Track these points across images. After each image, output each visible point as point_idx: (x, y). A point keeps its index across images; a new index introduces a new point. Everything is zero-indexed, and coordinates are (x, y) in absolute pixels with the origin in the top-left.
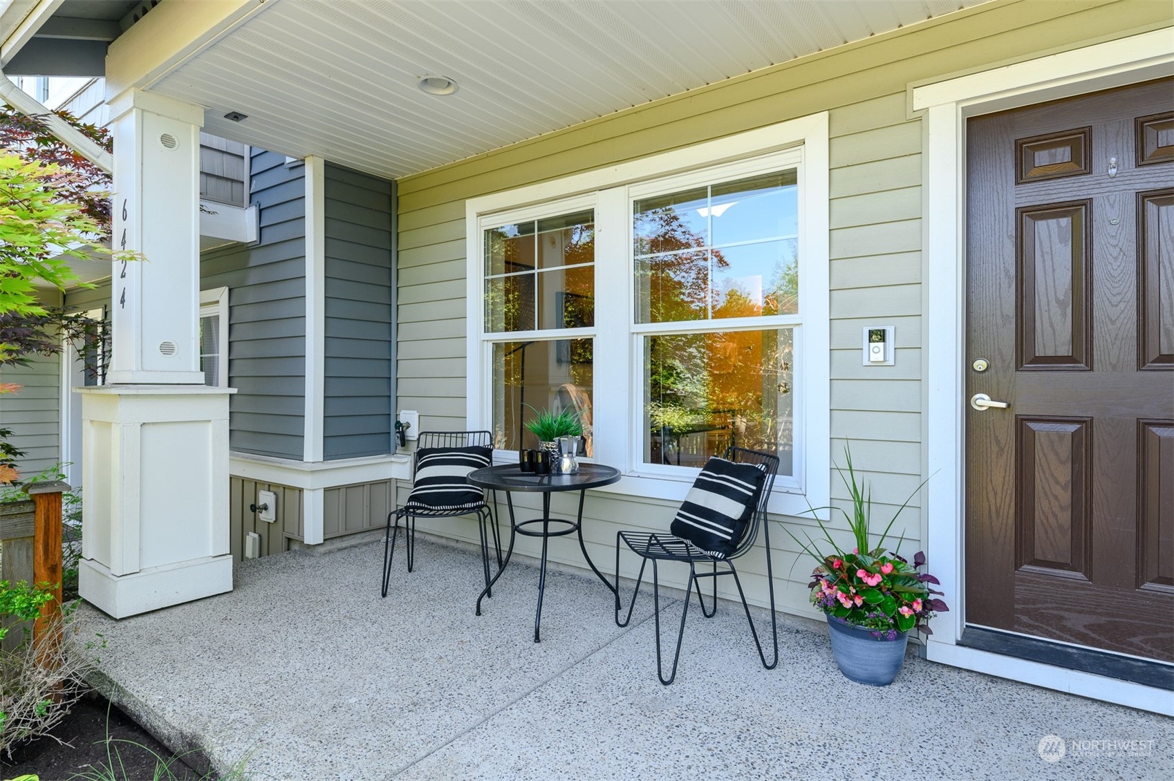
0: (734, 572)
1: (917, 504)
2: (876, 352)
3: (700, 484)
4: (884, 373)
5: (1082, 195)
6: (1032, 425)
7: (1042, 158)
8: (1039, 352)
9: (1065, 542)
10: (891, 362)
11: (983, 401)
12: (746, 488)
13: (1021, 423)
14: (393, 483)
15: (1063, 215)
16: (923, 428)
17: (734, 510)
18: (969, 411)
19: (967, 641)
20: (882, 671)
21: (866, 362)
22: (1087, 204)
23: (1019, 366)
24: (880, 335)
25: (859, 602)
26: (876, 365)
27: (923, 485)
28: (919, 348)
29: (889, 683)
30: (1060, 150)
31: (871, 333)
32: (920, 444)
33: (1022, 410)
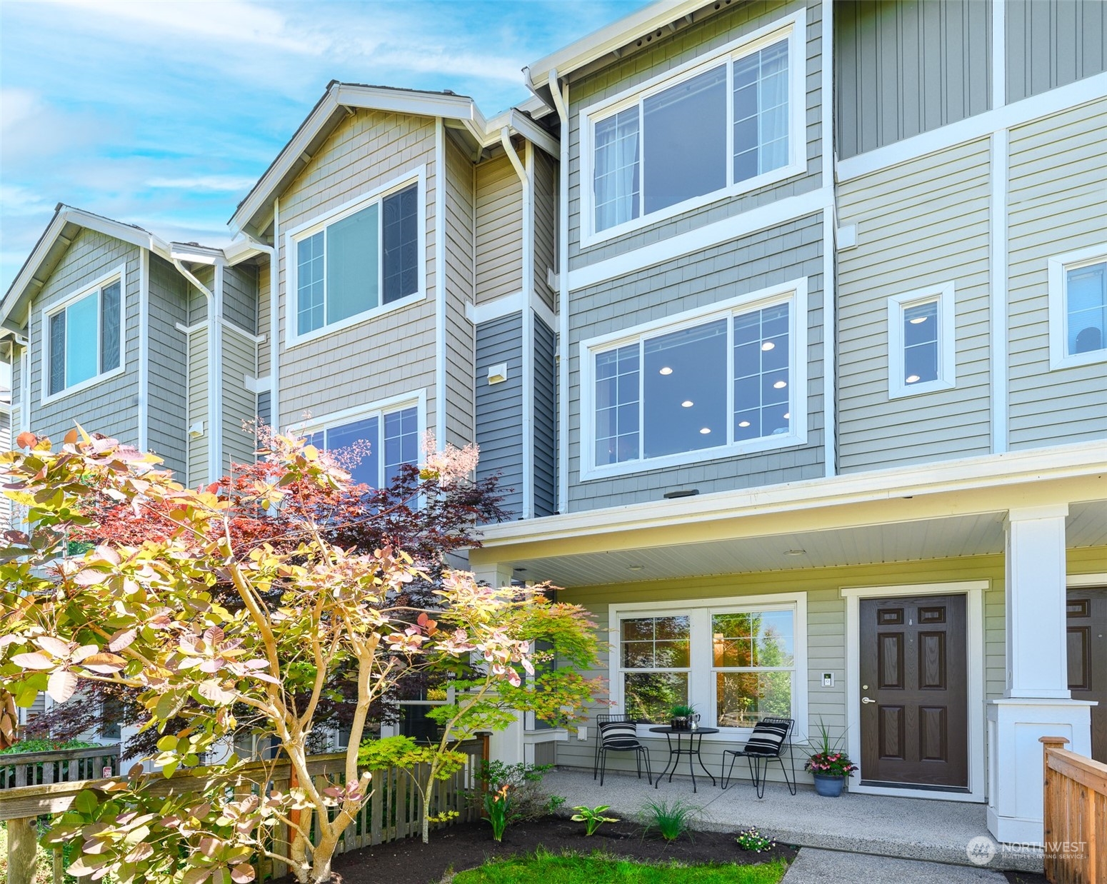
0: (780, 760)
1: (844, 737)
2: (828, 682)
3: (755, 732)
4: (830, 690)
5: (901, 631)
6: (884, 708)
7: (887, 617)
8: (886, 683)
9: (896, 748)
10: (833, 685)
11: (866, 700)
12: (781, 731)
13: (880, 707)
14: (555, 742)
15: (894, 637)
16: (846, 710)
17: (778, 739)
18: (861, 704)
19: (862, 784)
20: (836, 791)
21: (823, 686)
22: (902, 634)
23: (879, 688)
24: (829, 676)
25: (829, 767)
26: (828, 687)
27: (846, 731)
28: (844, 681)
29: (838, 796)
30: (893, 615)
31: (825, 675)
32: (845, 715)
33: (880, 703)
